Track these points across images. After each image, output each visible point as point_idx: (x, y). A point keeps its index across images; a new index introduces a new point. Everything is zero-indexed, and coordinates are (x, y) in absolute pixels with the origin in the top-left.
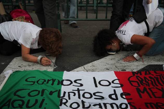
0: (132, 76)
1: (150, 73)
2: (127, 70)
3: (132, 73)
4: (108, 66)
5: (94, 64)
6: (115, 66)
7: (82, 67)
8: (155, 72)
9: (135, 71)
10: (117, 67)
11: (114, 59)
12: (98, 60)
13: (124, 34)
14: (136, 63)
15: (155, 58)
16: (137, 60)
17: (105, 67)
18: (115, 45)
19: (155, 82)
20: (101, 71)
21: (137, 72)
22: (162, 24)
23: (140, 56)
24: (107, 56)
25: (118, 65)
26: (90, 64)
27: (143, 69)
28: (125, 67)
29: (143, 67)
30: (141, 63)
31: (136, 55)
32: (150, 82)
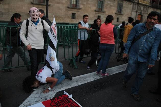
0: (52, 103)
1: (59, 98)
2: (48, 99)
3: (51, 101)
4: (37, 99)
5: (28, 100)
6: (40, 98)
7: (22, 104)
8: (62, 97)
9: (52, 98)
10: (41, 99)
11: (38, 93)
12: (29, 96)
13: (41, 78)
14: (50, 93)
15: (58, 87)
16: (50, 91)
17: (35, 100)
18: (36, 84)
19: (63, 103)
20: (34, 104)
21: (53, 99)
22: (59, 70)
23: (52, 88)
24: (33, 92)
25: (42, 97)
26: (26, 101)
27: (55, 96)
28: (46, 97)
29: (55, 95)
30: (53, 92)
31: (49, 89)
32: (61, 104)
